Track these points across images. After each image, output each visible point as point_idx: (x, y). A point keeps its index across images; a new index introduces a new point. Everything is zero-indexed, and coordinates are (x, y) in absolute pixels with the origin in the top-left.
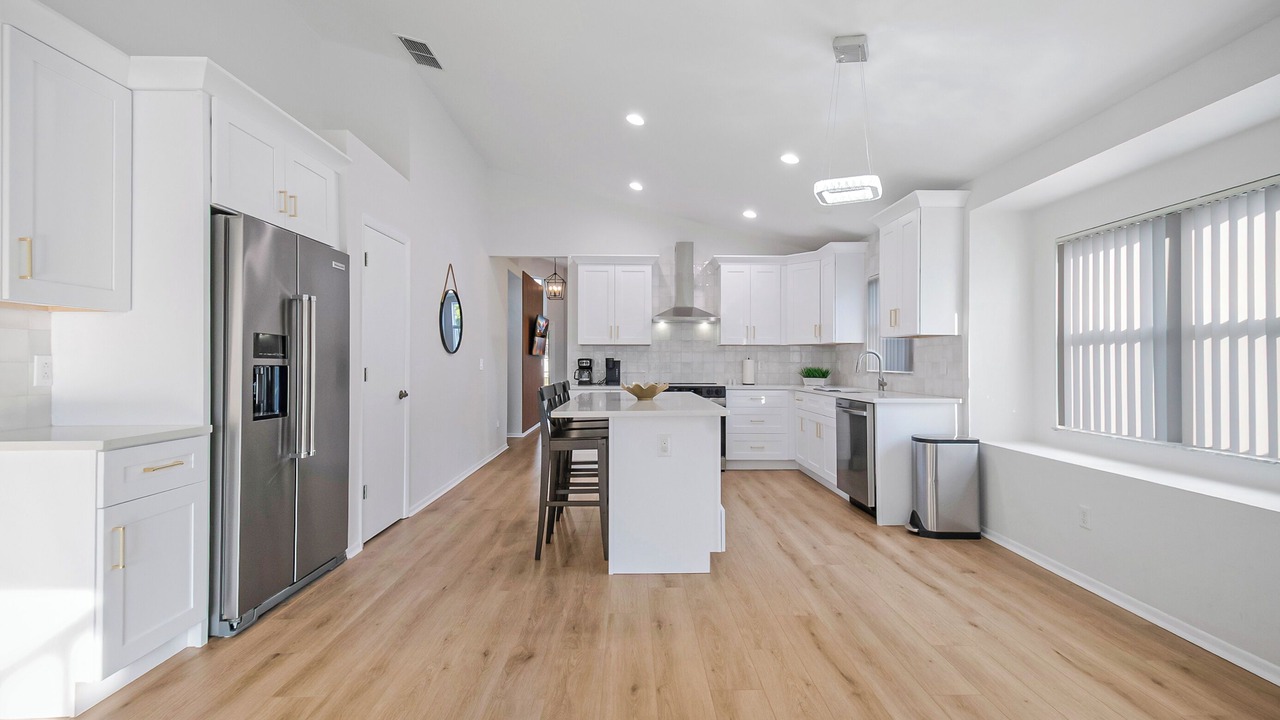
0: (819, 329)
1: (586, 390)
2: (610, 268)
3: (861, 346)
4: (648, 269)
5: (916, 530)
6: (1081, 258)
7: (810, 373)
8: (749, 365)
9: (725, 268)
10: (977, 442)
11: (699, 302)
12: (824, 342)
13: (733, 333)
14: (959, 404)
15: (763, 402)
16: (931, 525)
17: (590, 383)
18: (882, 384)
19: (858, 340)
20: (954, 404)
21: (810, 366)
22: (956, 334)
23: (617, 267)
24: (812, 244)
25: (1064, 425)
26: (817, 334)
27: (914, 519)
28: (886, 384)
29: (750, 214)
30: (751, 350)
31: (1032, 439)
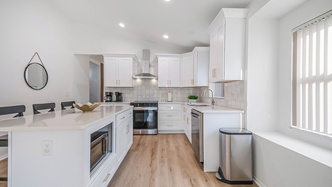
0: (193, 81)
1: (109, 104)
2: (117, 58)
3: (208, 87)
4: (131, 59)
5: (220, 178)
6: (302, 39)
7: (191, 98)
8: (170, 94)
9: (160, 59)
10: (251, 134)
11: (152, 72)
12: (195, 86)
13: (163, 83)
14: (242, 113)
15: (172, 108)
16: (228, 176)
17: (111, 101)
18: (213, 102)
19: (206, 85)
20: (240, 113)
21: (192, 95)
22: (241, 80)
23: (119, 58)
24: (189, 49)
25: (296, 125)
26: (192, 83)
27: (220, 172)
28: (214, 102)
29: (166, 37)
30: (170, 89)
31: (278, 131)
